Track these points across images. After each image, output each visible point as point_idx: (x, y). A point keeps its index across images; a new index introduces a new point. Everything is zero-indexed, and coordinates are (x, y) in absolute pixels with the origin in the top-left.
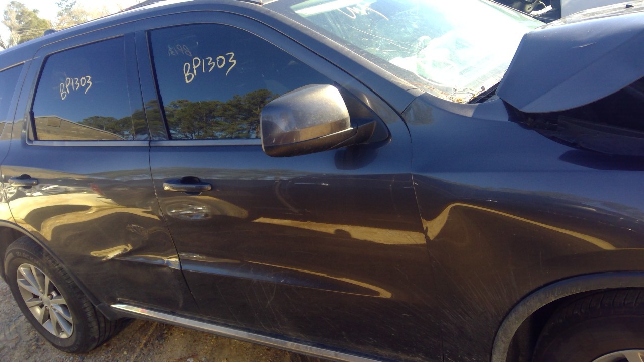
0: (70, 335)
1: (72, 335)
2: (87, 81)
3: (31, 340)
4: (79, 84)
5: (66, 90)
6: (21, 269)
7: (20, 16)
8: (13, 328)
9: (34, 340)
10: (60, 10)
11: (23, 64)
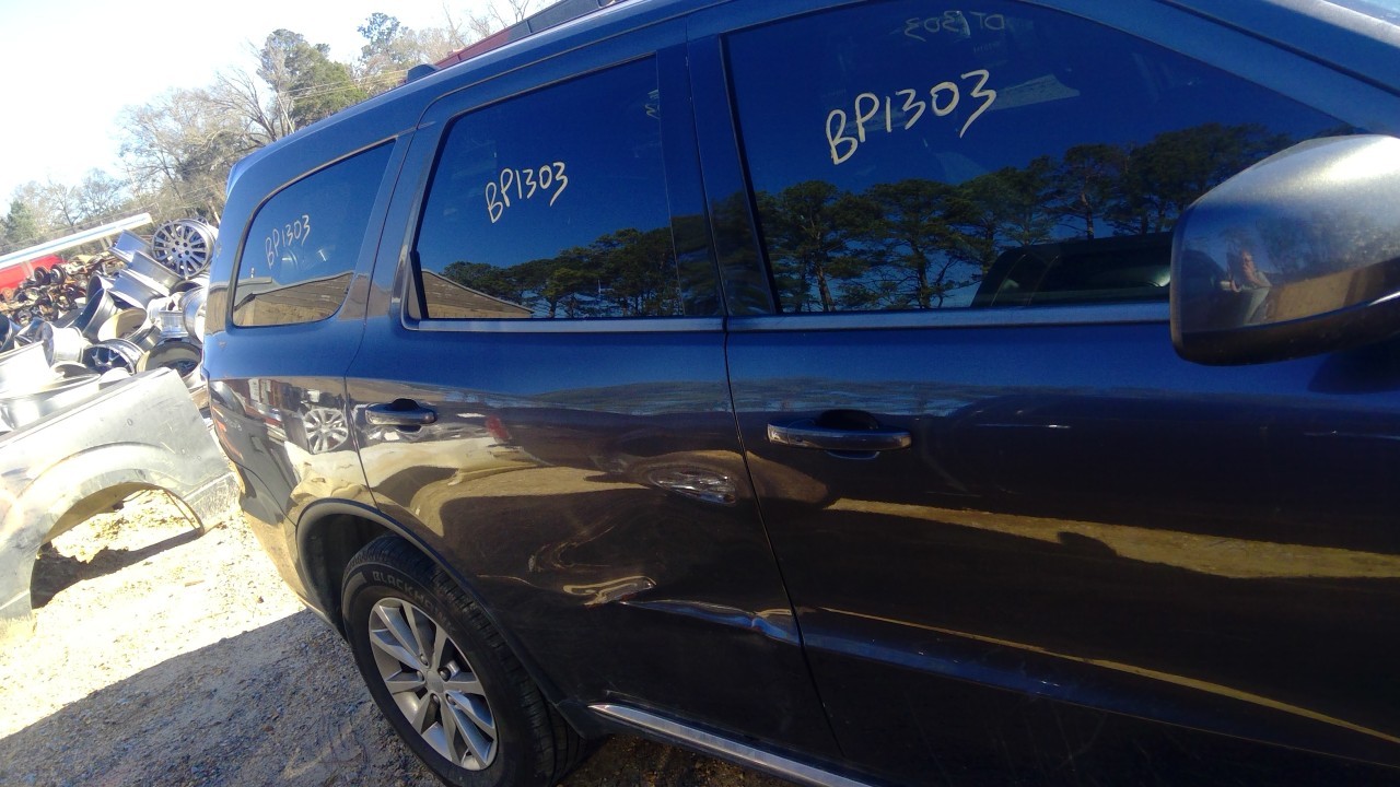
0: (488, 763)
1: (490, 766)
2: (556, 175)
3: (391, 763)
4: (534, 183)
5: (500, 198)
6: (381, 609)
7: (293, 59)
8: (349, 730)
9: (398, 764)
10: (367, 42)
11: (393, 140)
